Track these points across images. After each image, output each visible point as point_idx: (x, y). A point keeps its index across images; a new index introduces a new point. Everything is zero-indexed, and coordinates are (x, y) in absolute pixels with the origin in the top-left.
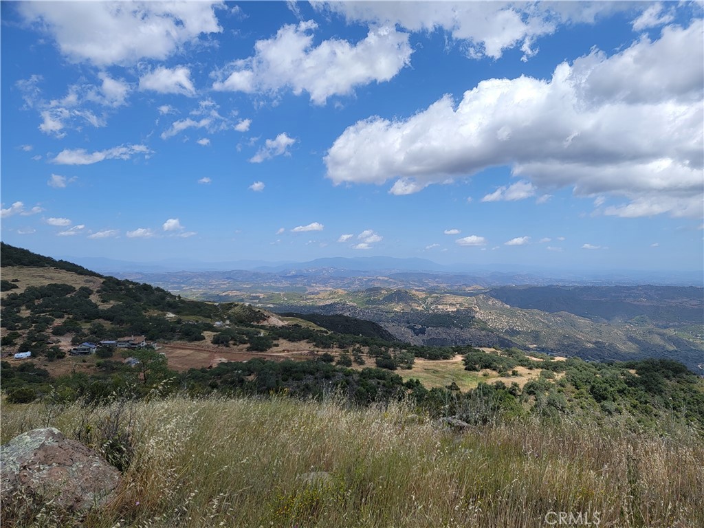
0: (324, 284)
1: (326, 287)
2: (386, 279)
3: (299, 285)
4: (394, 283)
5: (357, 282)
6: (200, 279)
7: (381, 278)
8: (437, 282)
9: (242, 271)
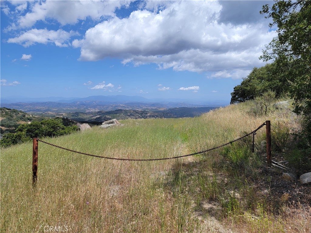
0: (94, 108)
1: (96, 109)
2: (124, 105)
3: (82, 109)
4: (128, 107)
5: (110, 107)
6: (30, 106)
7: (121, 105)
8: (146, 107)
9: (52, 102)
